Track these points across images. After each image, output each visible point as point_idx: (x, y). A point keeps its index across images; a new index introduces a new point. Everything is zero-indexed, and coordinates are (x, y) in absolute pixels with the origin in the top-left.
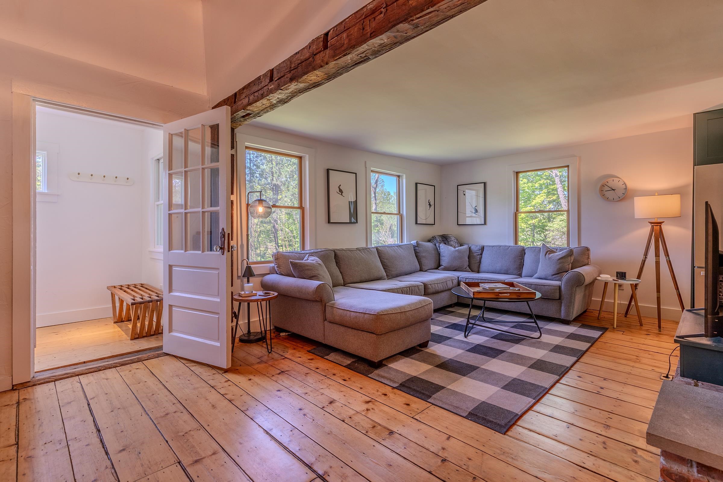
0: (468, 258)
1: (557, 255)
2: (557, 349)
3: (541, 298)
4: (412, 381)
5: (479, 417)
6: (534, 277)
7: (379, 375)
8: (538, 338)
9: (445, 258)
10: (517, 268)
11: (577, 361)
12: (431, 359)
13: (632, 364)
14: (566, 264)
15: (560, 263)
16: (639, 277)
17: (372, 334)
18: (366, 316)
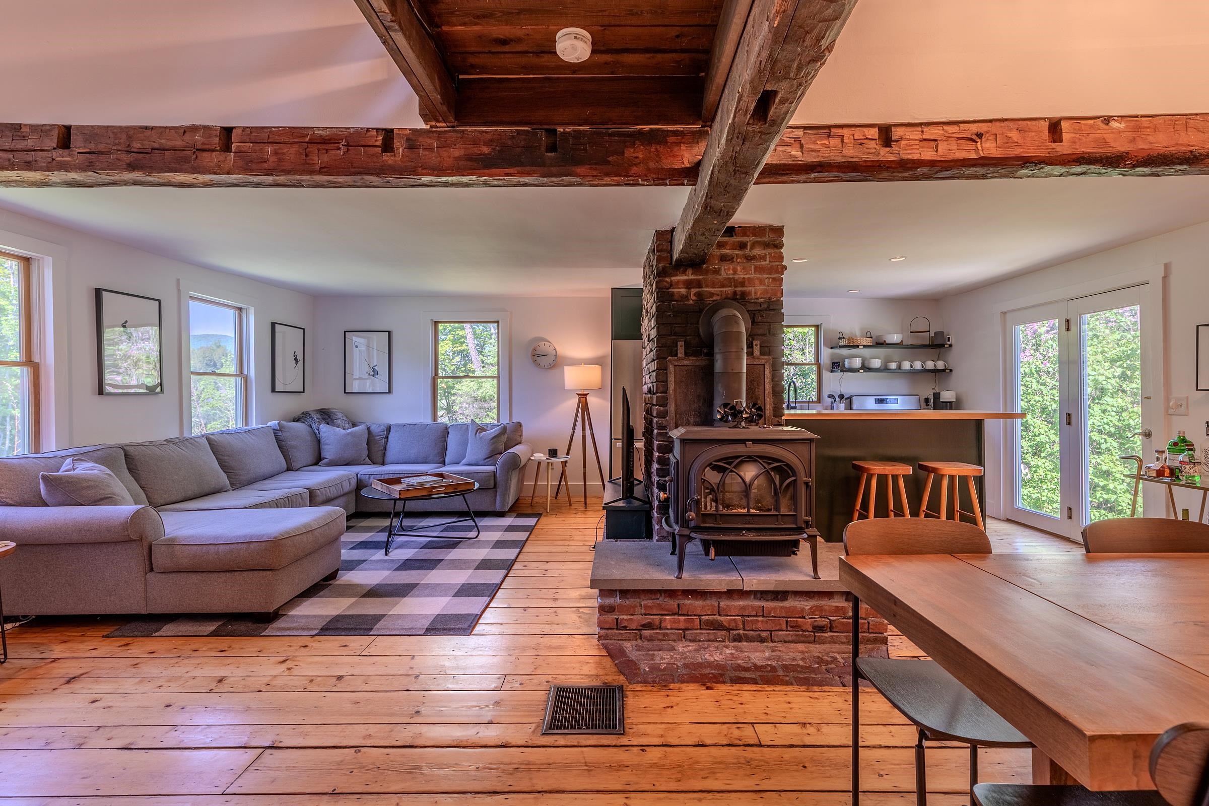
0: (367, 445)
1: (490, 434)
2: (499, 544)
3: (478, 489)
4: (338, 621)
5: (439, 630)
6: (461, 463)
7: (279, 629)
8: (476, 537)
9: (329, 447)
10: (438, 453)
11: (520, 552)
12: (349, 590)
13: (567, 543)
14: (500, 444)
15: (493, 443)
16: (568, 454)
17: (263, 572)
18: (252, 546)
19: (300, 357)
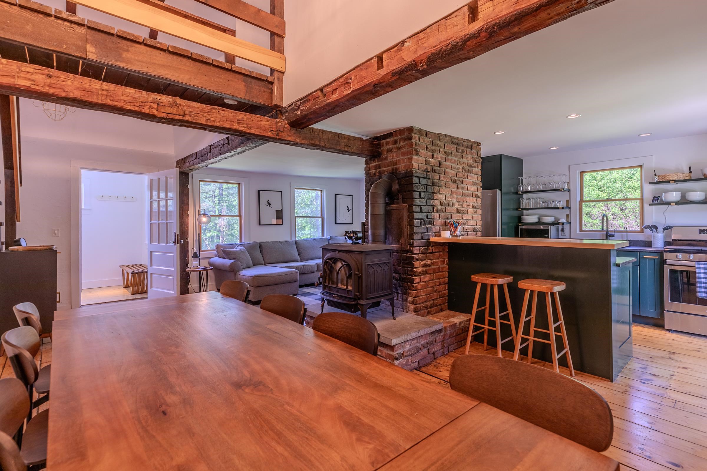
19: (350, 208)
